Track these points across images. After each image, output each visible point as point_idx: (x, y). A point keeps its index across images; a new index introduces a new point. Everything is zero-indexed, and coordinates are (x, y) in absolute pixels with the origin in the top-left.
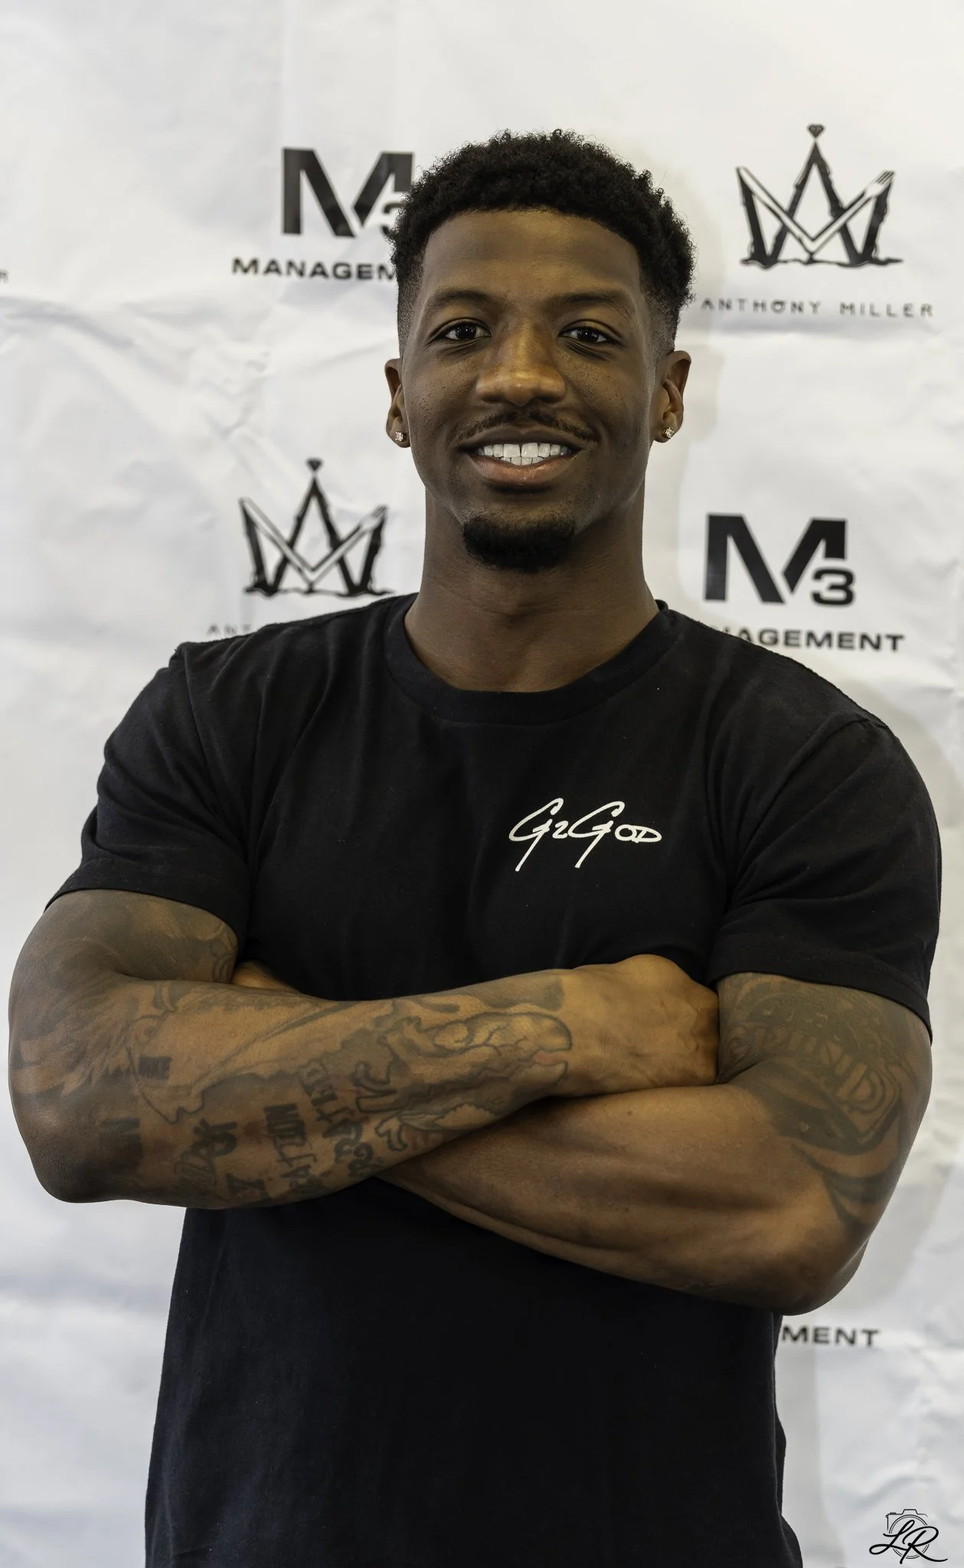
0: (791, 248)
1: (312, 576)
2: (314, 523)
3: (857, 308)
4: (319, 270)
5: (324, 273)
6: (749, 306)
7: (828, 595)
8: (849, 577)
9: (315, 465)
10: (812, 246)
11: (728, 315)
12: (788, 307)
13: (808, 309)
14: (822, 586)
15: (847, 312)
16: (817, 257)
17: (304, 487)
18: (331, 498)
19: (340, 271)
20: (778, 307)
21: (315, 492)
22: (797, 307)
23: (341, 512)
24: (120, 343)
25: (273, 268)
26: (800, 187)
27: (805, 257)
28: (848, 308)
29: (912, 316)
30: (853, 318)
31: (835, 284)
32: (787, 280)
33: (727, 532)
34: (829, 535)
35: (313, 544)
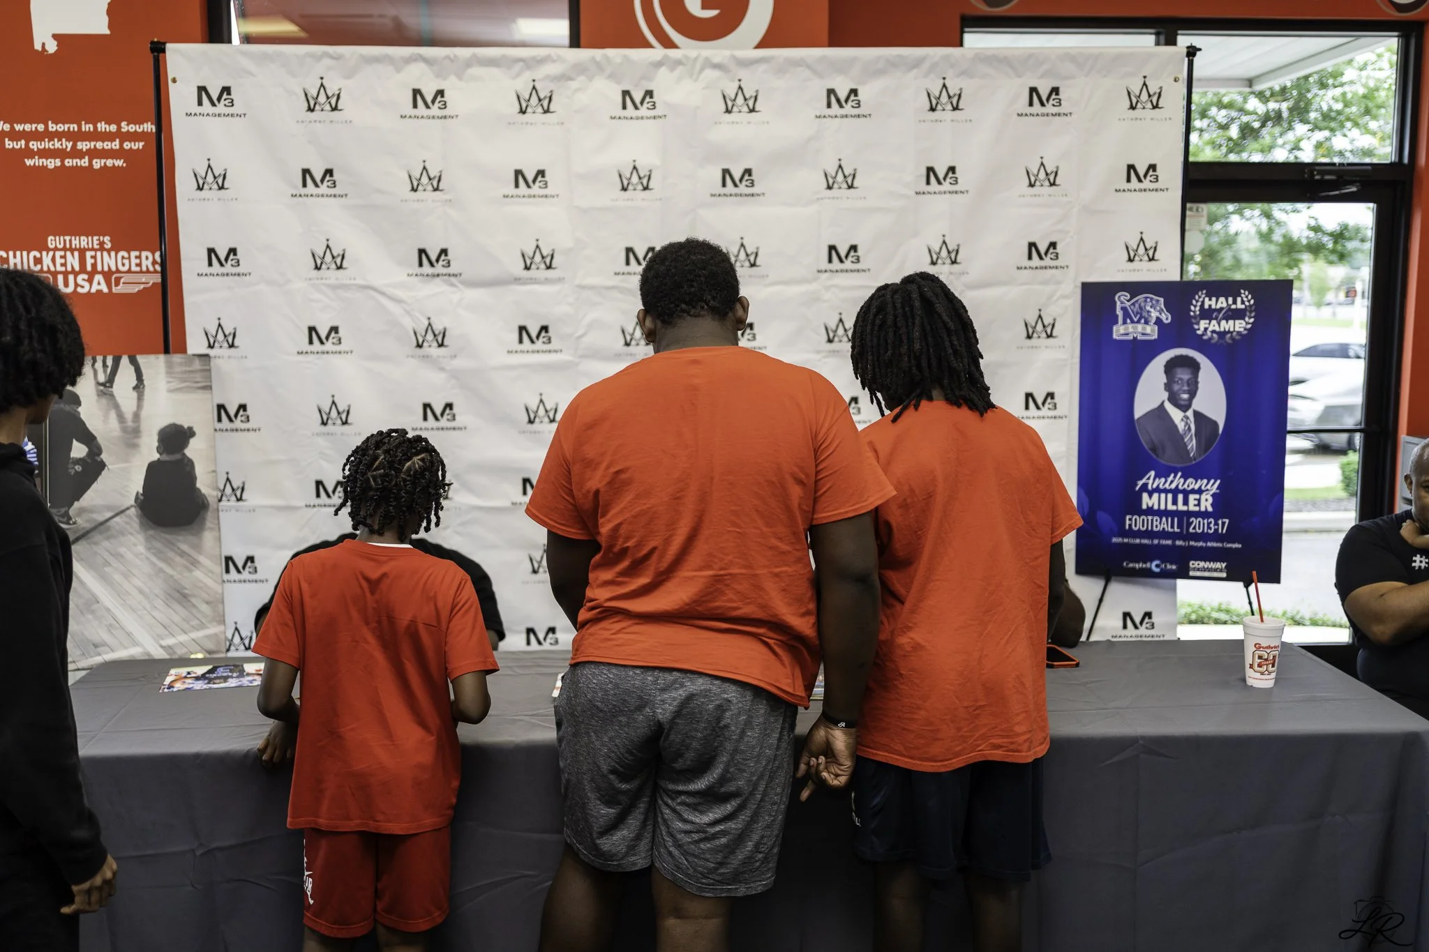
0: (534, 266)
1: (430, 343)
2: (430, 331)
3: (549, 278)
4: (428, 275)
7: (546, 341)
8: (550, 337)
9: (429, 319)
10: (538, 265)
11: (521, 281)
13: (539, 280)
14: (544, 340)
17: (427, 323)
18: (434, 327)
19: (432, 275)
20: (531, 279)
21: (430, 324)
22: (535, 279)
24: (383, 293)
25: (417, 275)
26: (535, 253)
27: (537, 268)
28: (546, 279)
29: (560, 280)
30: (547, 281)
31: (543, 273)
32: (533, 273)
33: (522, 329)
34: (545, 329)
35: (430, 336)
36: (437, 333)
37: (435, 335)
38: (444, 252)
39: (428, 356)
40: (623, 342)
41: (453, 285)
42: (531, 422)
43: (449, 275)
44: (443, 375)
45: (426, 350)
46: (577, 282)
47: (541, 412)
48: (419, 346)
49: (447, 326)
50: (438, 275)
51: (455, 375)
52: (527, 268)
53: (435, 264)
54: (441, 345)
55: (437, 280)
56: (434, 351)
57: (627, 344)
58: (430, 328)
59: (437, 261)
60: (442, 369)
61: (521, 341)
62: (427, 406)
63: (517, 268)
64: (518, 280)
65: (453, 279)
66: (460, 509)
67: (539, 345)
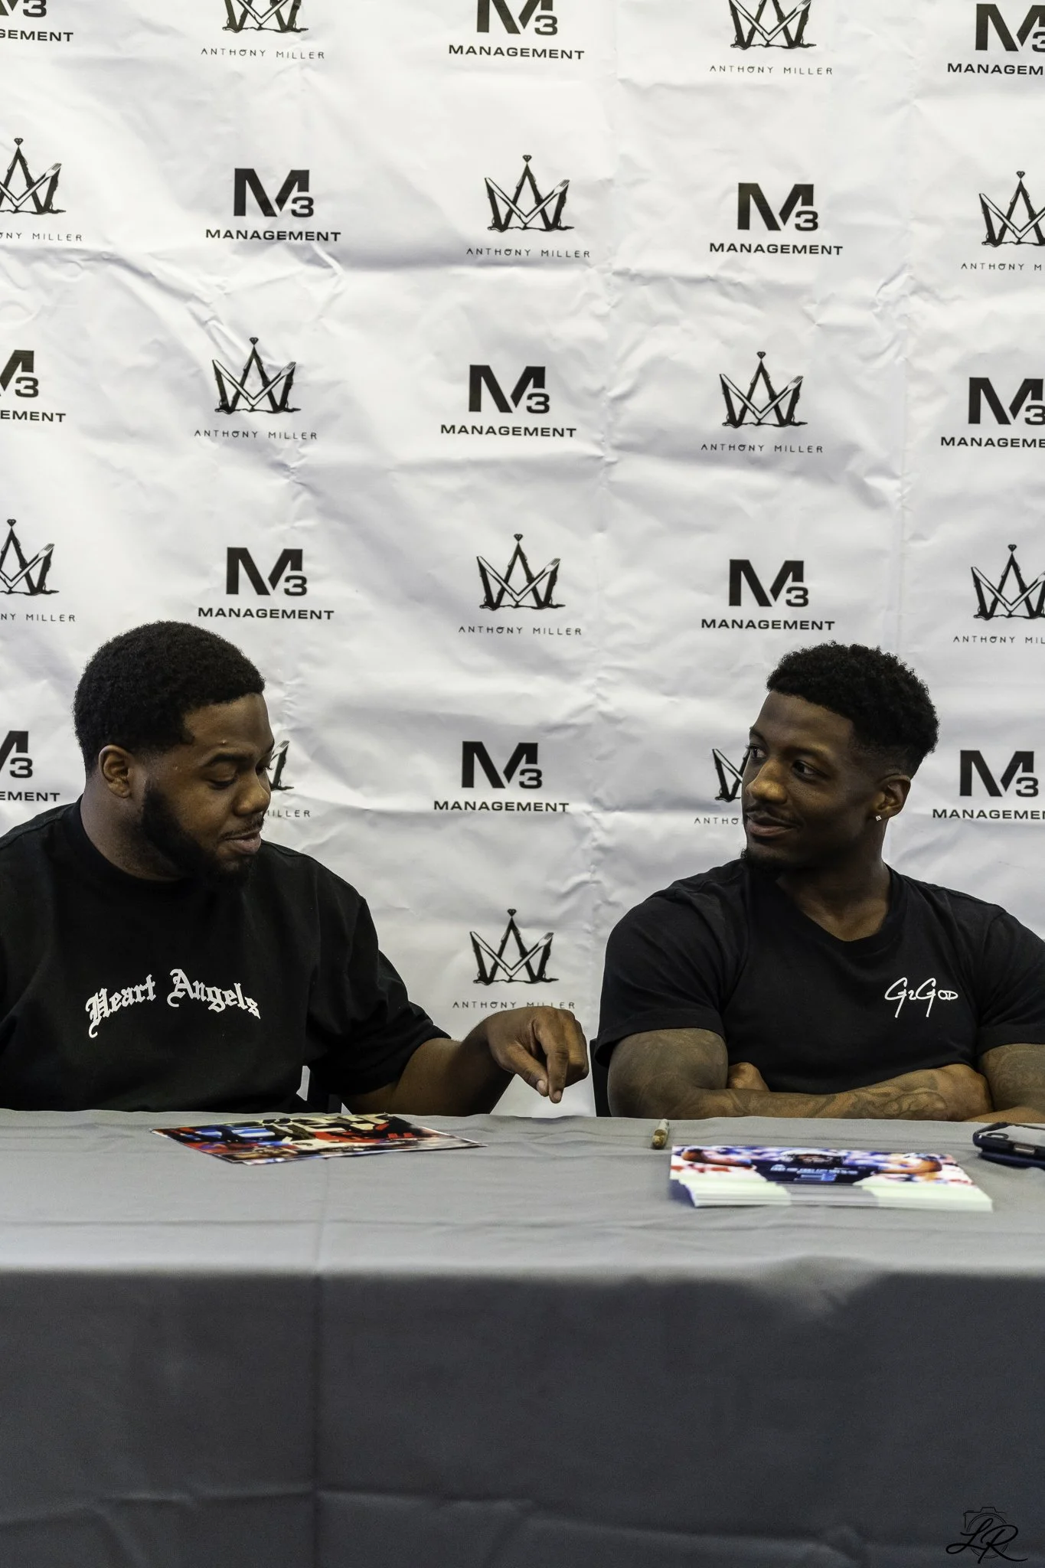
0: (515, 221)
1: (253, 402)
2: (254, 372)
3: (550, 253)
4: (256, 235)
5: (258, 237)
6: (492, 252)
7: (535, 407)
8: (547, 398)
9: (254, 341)
10: (526, 220)
11: (481, 257)
12: (513, 252)
13: (524, 253)
14: (532, 403)
15: (545, 255)
16: (528, 226)
17: (248, 353)
18: (263, 358)
19: (267, 235)
20: (508, 253)
21: (255, 354)
22: (518, 253)
23: (269, 366)
24: (143, 275)
25: (228, 234)
26: (519, 189)
27: (522, 225)
28: (544, 253)
29: (578, 257)
30: (546, 259)
31: (537, 240)
32: (512, 238)
33: (480, 375)
34: (535, 375)
35: (254, 384)
36: (271, 376)
37: (266, 383)
38: (299, 179)
39: (246, 434)
40: (723, 415)
41: (316, 261)
42: (492, 603)
43: (309, 236)
44: (281, 482)
45: (243, 418)
46: (618, 265)
47: (518, 579)
48: (227, 408)
49: (298, 362)
50: (281, 236)
51: (309, 482)
52: (500, 225)
53: (276, 208)
54: (280, 407)
55: (279, 247)
56: (264, 422)
57: (734, 421)
58: (254, 362)
59: (281, 201)
60: (281, 466)
61: (475, 405)
62: (238, 557)
63: (476, 225)
64: (474, 255)
65: (317, 246)
66: (307, 813)
67: (520, 416)
